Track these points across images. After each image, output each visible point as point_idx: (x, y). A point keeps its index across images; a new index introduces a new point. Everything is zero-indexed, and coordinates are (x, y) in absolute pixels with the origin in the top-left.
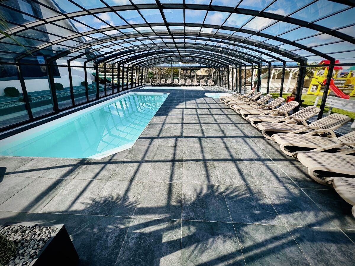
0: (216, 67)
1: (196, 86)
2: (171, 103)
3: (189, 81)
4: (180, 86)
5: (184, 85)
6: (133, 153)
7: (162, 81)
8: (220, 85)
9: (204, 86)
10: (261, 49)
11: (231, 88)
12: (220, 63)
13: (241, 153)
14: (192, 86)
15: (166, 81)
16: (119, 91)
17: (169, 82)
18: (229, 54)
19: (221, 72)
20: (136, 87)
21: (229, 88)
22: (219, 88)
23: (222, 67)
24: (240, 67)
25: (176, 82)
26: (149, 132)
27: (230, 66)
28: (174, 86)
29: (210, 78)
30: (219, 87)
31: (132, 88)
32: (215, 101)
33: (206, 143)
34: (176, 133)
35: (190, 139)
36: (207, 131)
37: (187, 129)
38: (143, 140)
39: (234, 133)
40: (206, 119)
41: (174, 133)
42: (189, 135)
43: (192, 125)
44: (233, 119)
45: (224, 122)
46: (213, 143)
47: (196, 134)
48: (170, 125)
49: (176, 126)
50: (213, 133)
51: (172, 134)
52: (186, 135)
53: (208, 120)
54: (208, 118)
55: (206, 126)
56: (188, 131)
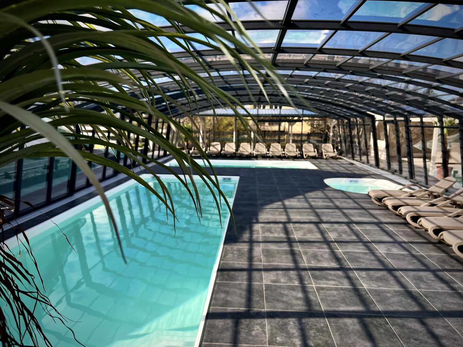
1: (295, 158)
3: (276, 148)
5: (264, 157)
8: (353, 157)
11: (383, 164)
12: (352, 109)
14: (285, 157)
15: (223, 146)
17: (230, 148)
21: (377, 165)
22: (352, 164)
24: (407, 121)
25: (246, 148)
27: (378, 117)
30: (352, 161)
32: (356, 202)
33: (396, 340)
34: (299, 302)
35: (345, 325)
36: (379, 295)
37: (323, 289)
38: (219, 323)
39: (454, 304)
40: (361, 255)
41: (295, 302)
42: (337, 309)
43: (331, 275)
44: (430, 257)
45: (410, 267)
46: (416, 340)
47: (355, 305)
48: (274, 273)
49: (290, 279)
50: (399, 302)
51: (292, 305)
52: (329, 309)
53: (366, 259)
54: (365, 253)
55: (371, 279)
56: (329, 296)
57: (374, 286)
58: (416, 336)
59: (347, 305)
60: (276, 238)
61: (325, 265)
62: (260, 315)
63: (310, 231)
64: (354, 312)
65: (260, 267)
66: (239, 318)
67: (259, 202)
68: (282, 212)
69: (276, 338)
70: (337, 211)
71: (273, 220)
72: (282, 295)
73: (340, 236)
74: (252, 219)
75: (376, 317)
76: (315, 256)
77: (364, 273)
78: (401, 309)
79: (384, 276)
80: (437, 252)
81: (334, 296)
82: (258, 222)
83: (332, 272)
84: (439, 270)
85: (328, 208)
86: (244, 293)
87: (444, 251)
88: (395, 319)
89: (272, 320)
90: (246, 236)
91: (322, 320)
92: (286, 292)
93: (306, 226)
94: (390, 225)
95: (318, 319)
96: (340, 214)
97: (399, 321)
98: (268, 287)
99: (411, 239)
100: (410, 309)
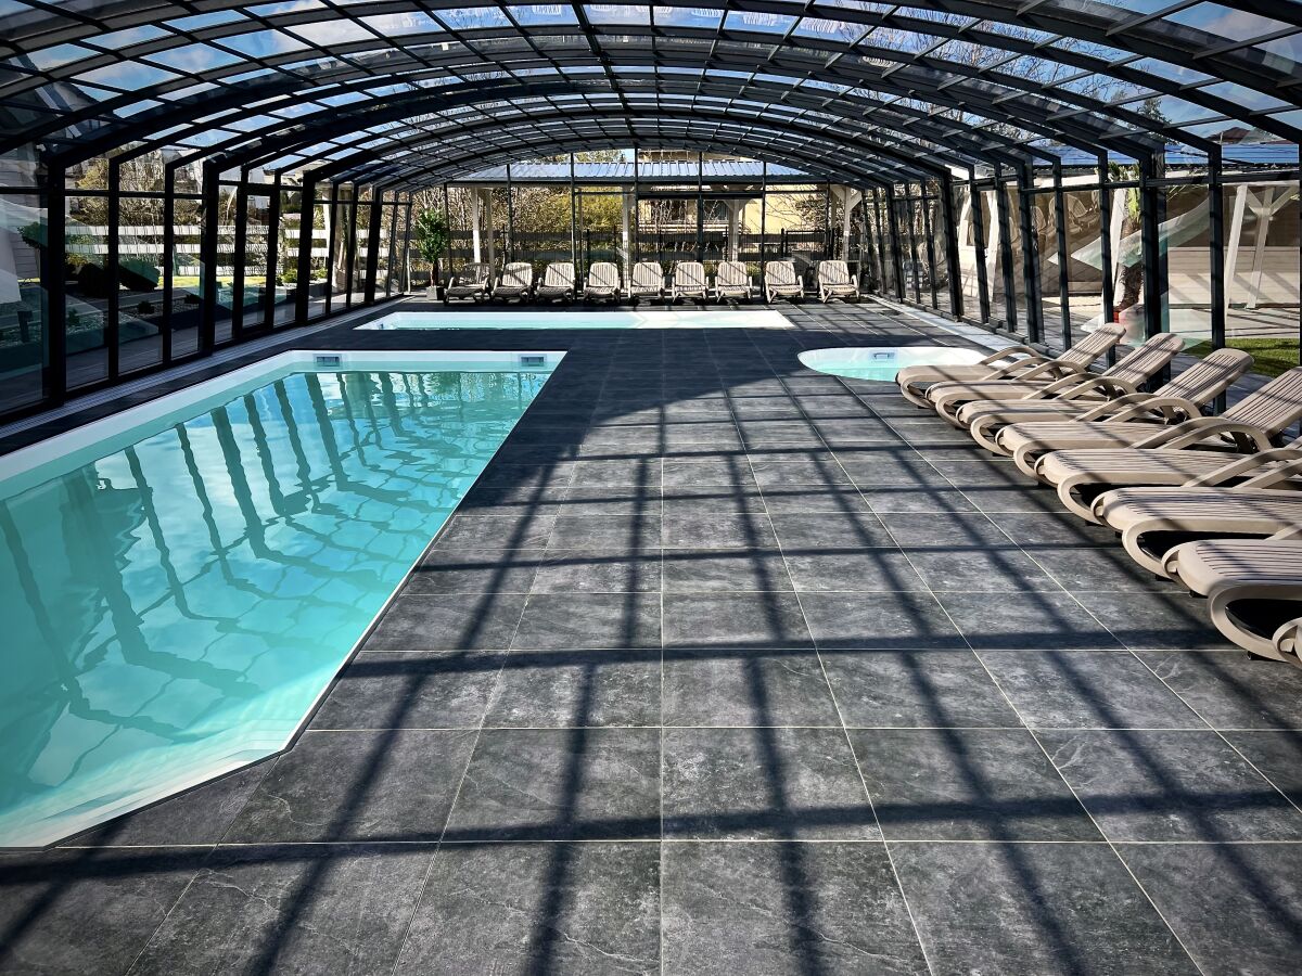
0: (865, 182)
1: (742, 302)
2: (572, 418)
3: (691, 276)
4: (634, 303)
5: (660, 302)
6: (297, 790)
7: (512, 273)
8: (901, 295)
9: (795, 300)
10: (1148, 60)
11: (973, 311)
12: (889, 152)
13: (1076, 759)
14: (714, 302)
15: (539, 273)
16: (208, 347)
17: (560, 276)
18: (947, 97)
19: (899, 209)
20: (329, 313)
21: (958, 311)
22: (897, 313)
23: (905, 178)
24: (1025, 178)
25: (604, 278)
26: (420, 630)
27: (960, 173)
28: (592, 303)
29: (829, 254)
30: (896, 306)
31: (302, 319)
32: (860, 403)
33: (823, 699)
34: (607, 630)
35: (707, 673)
36: (824, 607)
37: (682, 598)
38: (369, 685)
39: (1012, 618)
40: (819, 521)
41: (595, 629)
42: (700, 641)
43: (717, 566)
44: (1000, 518)
45: (936, 543)
46: (875, 698)
47: (752, 629)
48: (569, 569)
49: (606, 580)
50: (869, 620)
51: (584, 637)
52: (680, 640)
53: (828, 530)
54: (831, 517)
55: (821, 572)
56: (693, 613)
57: (822, 587)
58: (880, 691)
59: (731, 629)
60: (608, 491)
61: (714, 545)
62: (489, 663)
63: (707, 473)
64: (741, 644)
65: (536, 558)
66: (429, 672)
67: (599, 410)
68: (650, 431)
69: (510, 710)
70: (801, 423)
71: (618, 451)
72: (568, 616)
73: (783, 479)
74: (561, 450)
75: (793, 653)
76: (695, 530)
77: (808, 559)
78: (866, 634)
79: (857, 564)
80: (1023, 507)
81: (705, 612)
82: (574, 458)
83: (723, 562)
84: (1012, 547)
85: (779, 417)
86: (465, 617)
87: (1042, 505)
88: (841, 656)
89: (519, 672)
90: (526, 491)
91: (649, 666)
92: (581, 610)
93: (701, 460)
94: (928, 452)
95: (639, 665)
96: (807, 430)
97: (850, 660)
98: (539, 601)
99: (969, 481)
100: (893, 634)
